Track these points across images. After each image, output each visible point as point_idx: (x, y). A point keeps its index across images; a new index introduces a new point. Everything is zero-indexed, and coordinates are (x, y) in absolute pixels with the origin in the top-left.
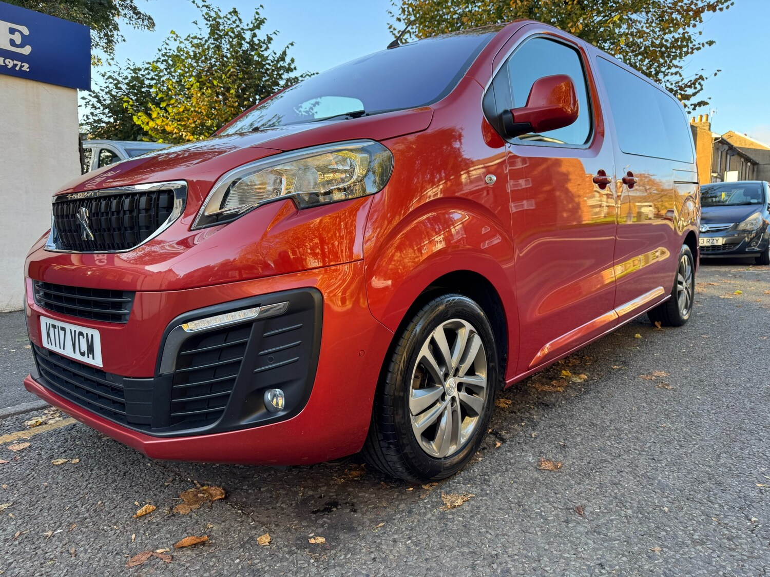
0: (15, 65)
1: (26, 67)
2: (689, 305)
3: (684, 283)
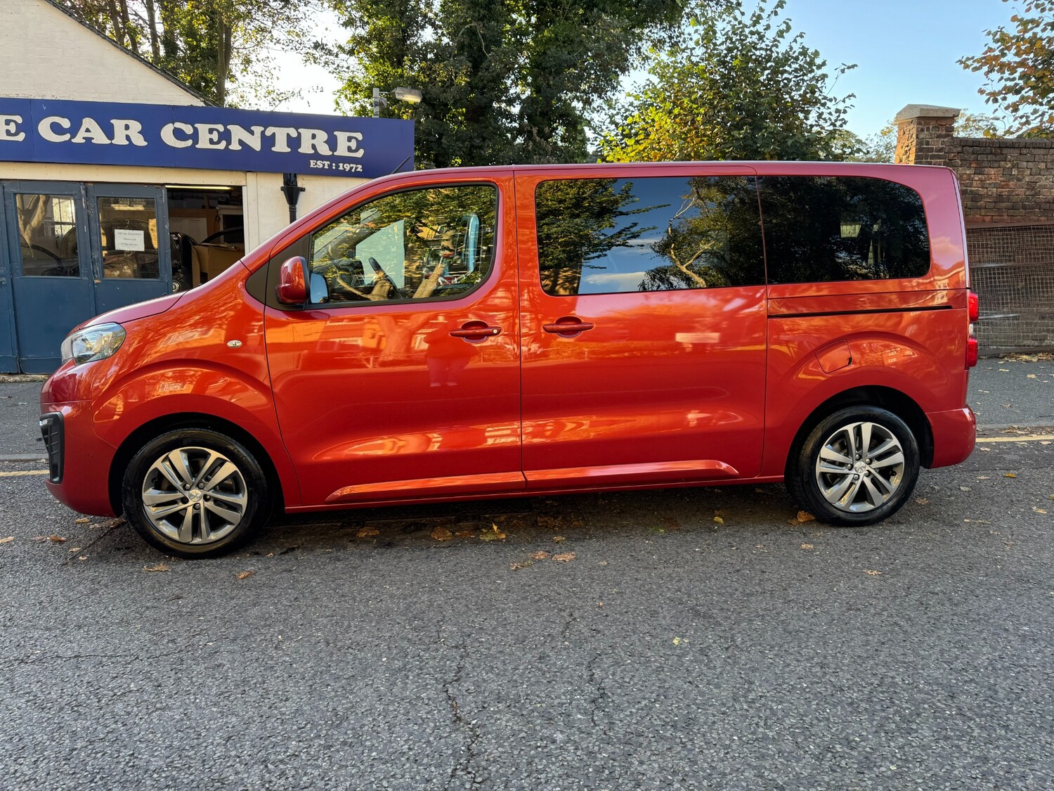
0: (351, 168)
1: (360, 168)
2: (880, 499)
3: (858, 464)
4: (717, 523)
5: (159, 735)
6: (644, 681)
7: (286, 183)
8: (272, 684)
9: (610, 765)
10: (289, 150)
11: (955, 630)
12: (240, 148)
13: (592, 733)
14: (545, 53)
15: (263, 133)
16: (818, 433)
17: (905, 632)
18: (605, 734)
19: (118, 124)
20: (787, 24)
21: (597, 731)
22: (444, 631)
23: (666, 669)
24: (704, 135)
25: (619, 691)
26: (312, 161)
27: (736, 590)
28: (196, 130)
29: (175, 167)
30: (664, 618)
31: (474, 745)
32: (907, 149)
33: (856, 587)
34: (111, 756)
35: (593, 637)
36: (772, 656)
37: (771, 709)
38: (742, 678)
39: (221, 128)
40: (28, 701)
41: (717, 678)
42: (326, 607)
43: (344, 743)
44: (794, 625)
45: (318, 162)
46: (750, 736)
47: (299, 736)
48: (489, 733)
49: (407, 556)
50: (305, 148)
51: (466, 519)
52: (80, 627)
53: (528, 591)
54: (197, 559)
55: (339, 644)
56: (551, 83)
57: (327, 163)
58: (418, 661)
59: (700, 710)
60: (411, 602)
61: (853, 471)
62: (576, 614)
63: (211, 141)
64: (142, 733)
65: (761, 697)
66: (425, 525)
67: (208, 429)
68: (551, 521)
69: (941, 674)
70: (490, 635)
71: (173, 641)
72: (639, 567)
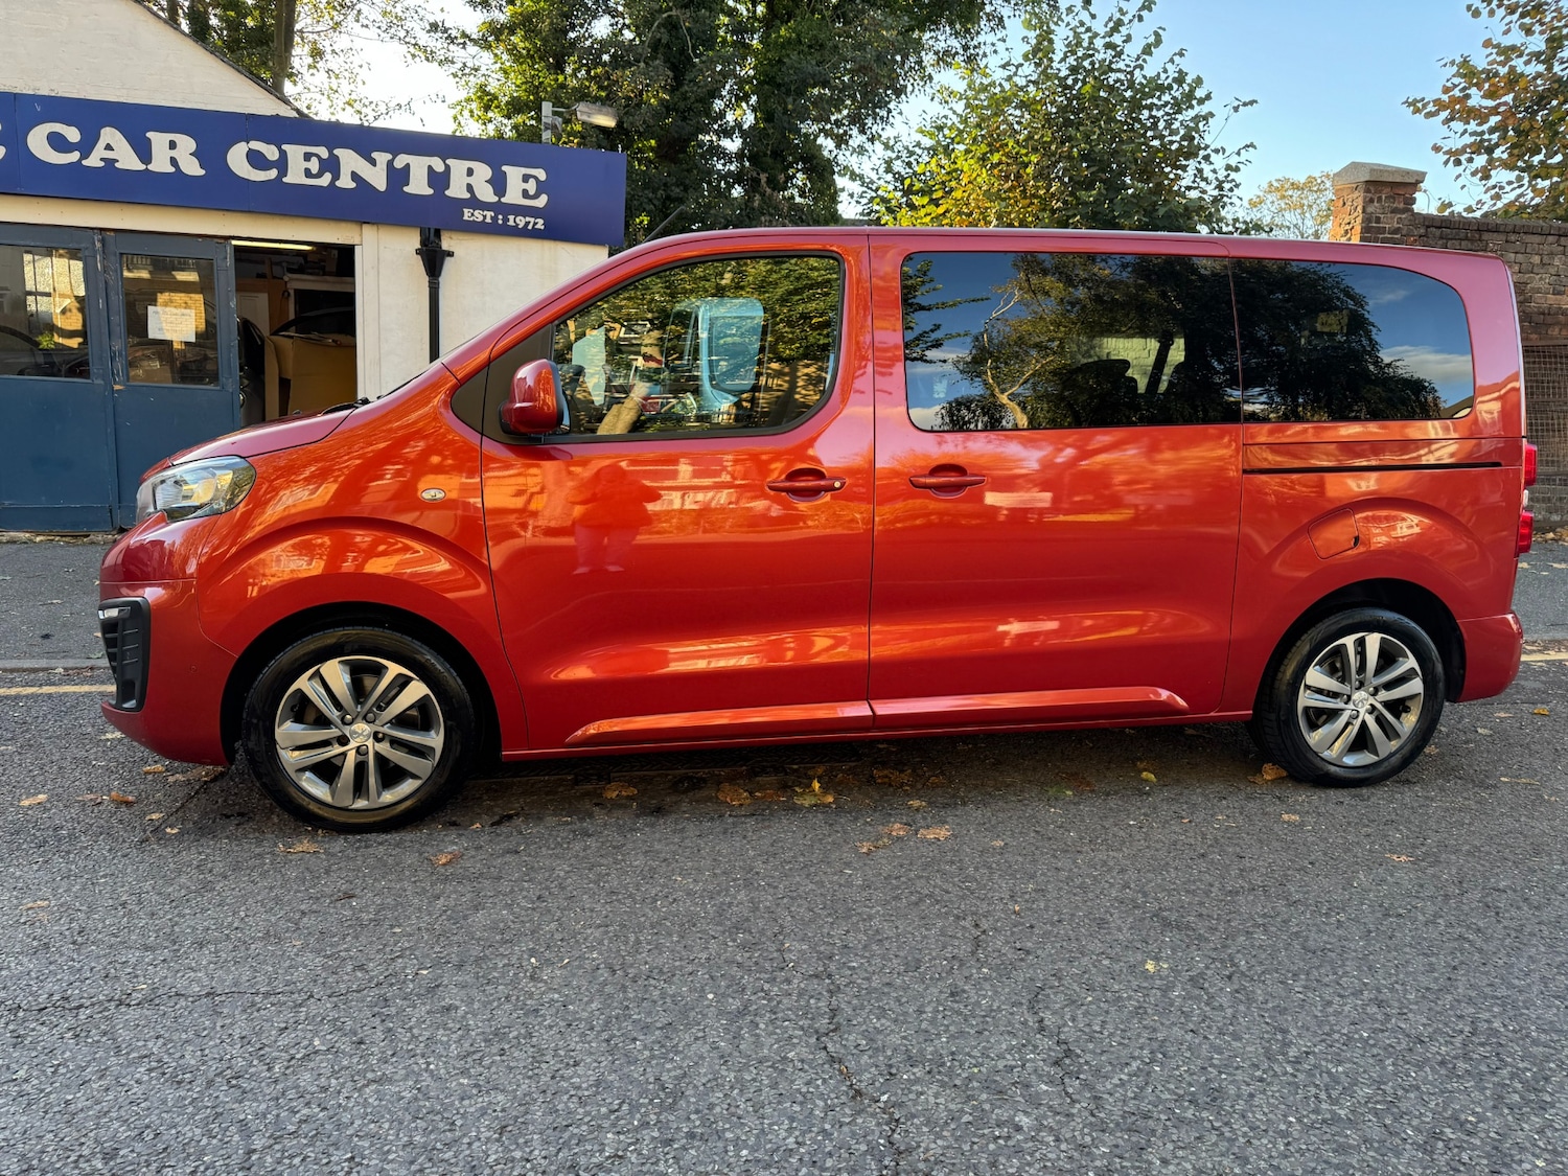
0: (528, 223)
1: (540, 224)
2: (1387, 747)
3: (1358, 696)
4: (1146, 781)
5: (386, 1126)
6: (1122, 1030)
7: (423, 243)
8: (545, 1037)
9: (1118, 1166)
10: (431, 192)
11: (1551, 947)
12: (353, 185)
13: (1073, 1115)
14: (780, 61)
15: (390, 164)
16: (1303, 647)
17: (1480, 950)
18: (1093, 1115)
19: (158, 140)
20: (1157, 34)
21: (1079, 1110)
22: (790, 951)
23: (1149, 1011)
24: (1034, 196)
25: (1091, 1046)
26: (466, 210)
27: (1212, 886)
28: (283, 154)
29: (250, 212)
30: (1120, 929)
31: (895, 1136)
32: (1348, 227)
33: (1384, 881)
34: (316, 1161)
35: (1022, 960)
36: (1300, 990)
37: (1329, 1072)
38: (1267, 1023)
39: (323, 152)
40: (150, 1070)
41: (1231, 1024)
42: (592, 911)
43: (691, 1135)
44: (1315, 940)
45: (476, 213)
46: (1313, 1117)
47: (614, 1125)
48: (914, 1116)
49: (692, 829)
50: (457, 190)
51: (764, 771)
52: (201, 945)
53: (898, 887)
54: (359, 833)
55: (632, 972)
56: (790, 107)
57: (489, 214)
58: (764, 998)
59: (1224, 1076)
60: (722, 903)
61: (1351, 706)
62: (985, 925)
63: (308, 173)
64: (358, 1122)
65: (1307, 1053)
66: (704, 780)
67: (384, 628)
68: (895, 776)
69: (1555, 1015)
70: (863, 957)
71: (361, 967)
72: (1055, 850)
